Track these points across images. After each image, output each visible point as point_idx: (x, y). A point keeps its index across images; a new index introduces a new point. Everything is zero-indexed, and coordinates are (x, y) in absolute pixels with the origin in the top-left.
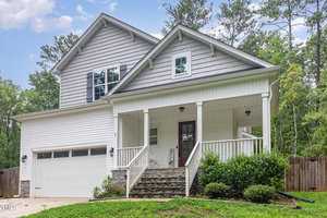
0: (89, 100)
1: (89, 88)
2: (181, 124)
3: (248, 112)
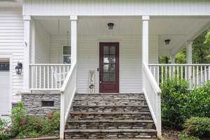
3: (167, 41)
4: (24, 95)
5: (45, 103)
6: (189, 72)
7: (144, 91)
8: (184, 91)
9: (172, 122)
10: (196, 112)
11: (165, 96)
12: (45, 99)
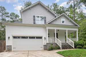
0: (34, 23)
1: (34, 20)
10: (78, 45)
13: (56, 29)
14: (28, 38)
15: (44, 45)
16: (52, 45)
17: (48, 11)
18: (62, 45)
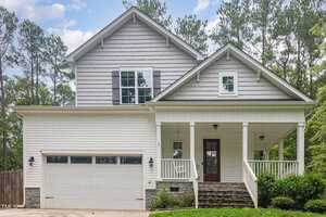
0: (116, 102)
1: (115, 89)
2: (205, 141)
3: (262, 137)
4: (158, 183)
5: (172, 189)
6: (281, 167)
7: (245, 181)
8: (273, 181)
9: (264, 202)
10: (280, 194)
11: (260, 184)
12: (173, 186)
13: (192, 120)
14: (94, 160)
15: (147, 190)
16: (177, 189)
17: (170, 43)
18: (199, 192)
